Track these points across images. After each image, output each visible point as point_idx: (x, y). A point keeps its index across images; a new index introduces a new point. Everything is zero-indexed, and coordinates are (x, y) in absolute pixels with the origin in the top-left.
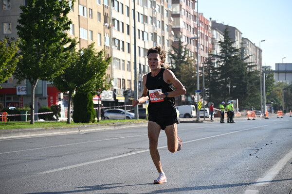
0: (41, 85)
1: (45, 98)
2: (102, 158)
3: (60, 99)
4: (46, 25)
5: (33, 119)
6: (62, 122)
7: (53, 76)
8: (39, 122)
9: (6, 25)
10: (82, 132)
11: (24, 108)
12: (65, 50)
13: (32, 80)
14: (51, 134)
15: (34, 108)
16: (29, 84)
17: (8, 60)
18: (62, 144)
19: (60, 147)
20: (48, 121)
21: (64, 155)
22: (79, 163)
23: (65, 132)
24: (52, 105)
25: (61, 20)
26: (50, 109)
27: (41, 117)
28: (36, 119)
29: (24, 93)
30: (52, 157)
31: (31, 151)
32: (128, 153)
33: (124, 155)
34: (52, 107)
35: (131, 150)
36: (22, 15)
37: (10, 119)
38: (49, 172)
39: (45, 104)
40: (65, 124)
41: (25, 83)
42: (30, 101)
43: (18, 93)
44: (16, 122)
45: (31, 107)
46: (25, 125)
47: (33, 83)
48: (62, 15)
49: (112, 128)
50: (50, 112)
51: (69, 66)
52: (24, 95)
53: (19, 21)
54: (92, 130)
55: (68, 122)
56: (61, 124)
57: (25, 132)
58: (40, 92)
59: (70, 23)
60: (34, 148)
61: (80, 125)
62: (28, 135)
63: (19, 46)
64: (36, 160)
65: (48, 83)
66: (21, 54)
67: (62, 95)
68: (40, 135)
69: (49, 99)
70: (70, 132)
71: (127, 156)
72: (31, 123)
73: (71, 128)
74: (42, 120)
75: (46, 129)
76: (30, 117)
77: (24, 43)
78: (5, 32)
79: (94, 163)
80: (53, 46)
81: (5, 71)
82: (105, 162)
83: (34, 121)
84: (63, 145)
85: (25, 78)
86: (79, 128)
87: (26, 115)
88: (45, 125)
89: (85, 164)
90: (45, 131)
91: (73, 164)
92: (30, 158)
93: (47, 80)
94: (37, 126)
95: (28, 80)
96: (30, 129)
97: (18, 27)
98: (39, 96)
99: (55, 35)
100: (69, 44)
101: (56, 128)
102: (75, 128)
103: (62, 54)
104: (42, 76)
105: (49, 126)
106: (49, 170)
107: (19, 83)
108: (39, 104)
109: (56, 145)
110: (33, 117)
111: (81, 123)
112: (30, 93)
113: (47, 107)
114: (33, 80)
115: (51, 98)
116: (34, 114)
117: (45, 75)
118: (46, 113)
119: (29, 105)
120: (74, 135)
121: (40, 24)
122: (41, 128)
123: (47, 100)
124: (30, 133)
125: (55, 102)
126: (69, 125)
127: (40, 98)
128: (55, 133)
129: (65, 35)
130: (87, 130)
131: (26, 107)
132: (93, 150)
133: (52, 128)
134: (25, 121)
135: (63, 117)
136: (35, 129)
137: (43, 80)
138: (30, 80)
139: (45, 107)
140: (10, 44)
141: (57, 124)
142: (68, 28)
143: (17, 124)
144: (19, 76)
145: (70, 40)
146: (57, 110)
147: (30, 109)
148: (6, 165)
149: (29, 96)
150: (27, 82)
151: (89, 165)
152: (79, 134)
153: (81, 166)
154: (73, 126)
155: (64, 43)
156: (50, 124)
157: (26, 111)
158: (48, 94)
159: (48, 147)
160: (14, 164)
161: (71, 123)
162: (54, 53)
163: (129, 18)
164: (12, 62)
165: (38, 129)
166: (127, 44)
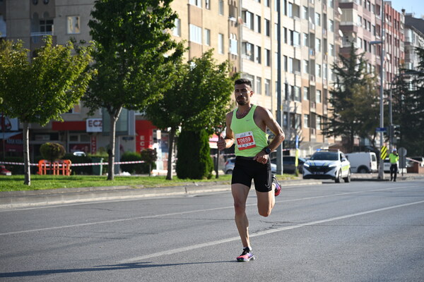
0: (126, 117)
1: (132, 138)
2: (223, 238)
3: (155, 140)
4: (136, 20)
5: (113, 171)
6: (158, 177)
7: (146, 103)
8: (121, 177)
9: (71, 20)
10: (190, 194)
11: (98, 154)
12: (167, 60)
13: (112, 108)
14: (140, 196)
15: (113, 153)
16: (107, 114)
17: (74, 77)
19: (155, 218)
20: (137, 176)
21: (163, 231)
22: (186, 244)
23: (163, 194)
24: (143, 149)
25: (159, 12)
26: (140, 155)
27: (124, 168)
28: (116, 172)
29: (98, 129)
30: (142, 234)
31: (109, 224)
32: (266, 229)
33: (260, 234)
34: (142, 153)
35: (270, 225)
36: (98, 5)
37: (76, 170)
39: (131, 148)
40: (165, 180)
41: (101, 114)
42: (108, 143)
43: (89, 129)
44: (85, 177)
45: (110, 152)
46: (99, 182)
47: (113, 114)
48: (161, 5)
50: (140, 162)
51: (171, 86)
52: (98, 133)
53: (94, 14)
54: (206, 191)
55: (168, 177)
56: (156, 180)
57: (99, 192)
58: (123, 128)
59: (175, 16)
60: (114, 219)
61: (188, 182)
62: (104, 198)
63: (93, 54)
64: (117, 238)
65: (138, 113)
66: (95, 66)
67: (159, 134)
68: (122, 197)
70: (173, 194)
71: (265, 235)
72: (110, 178)
73: (173, 187)
74: (126, 174)
75: (133, 189)
76: (107, 169)
77: (99, 50)
78: (70, 31)
79: (211, 246)
80: (147, 54)
81: (69, 94)
82: (228, 244)
83: (113, 175)
84: (161, 216)
85: (100, 105)
86: (186, 188)
87: (101, 164)
88: (132, 181)
89: (196, 246)
90: (132, 192)
91: (177, 248)
92: (107, 235)
93: (136, 109)
94: (118, 183)
95: (106, 109)
96: (107, 189)
97: (91, 24)
98: (123, 135)
99: (151, 38)
100: (172, 51)
101: (149, 188)
102: (179, 188)
103: (161, 68)
104: (129, 102)
105: (138, 184)
106: (137, 255)
107: (91, 113)
108: (121, 148)
109: (149, 215)
110: (113, 168)
111: (189, 180)
112: (107, 130)
113: (135, 152)
114: (114, 110)
115: (142, 138)
116: (114, 163)
117: (133, 101)
118: (133, 162)
119: (106, 149)
120: (177, 198)
121: (126, 18)
122: (124, 187)
123: (135, 141)
124: (106, 194)
125: (147, 145)
126: (169, 183)
127: (124, 139)
128: (148, 195)
129: (166, 37)
130: (199, 192)
131: (101, 153)
132: (208, 224)
133: (143, 186)
134: (99, 174)
135: (160, 169)
136: (115, 188)
137: (129, 108)
138: (109, 108)
139: (130, 153)
140: (78, 51)
141: (150, 181)
142: (171, 26)
143: (87, 179)
144: (91, 101)
145: (174, 45)
146: (150, 158)
147: (107, 155)
148: (68, 246)
149: (106, 134)
150: (103, 111)
151: (203, 248)
152: (185, 197)
153: (190, 251)
154: (176, 185)
155: (164, 49)
156: (137, 181)
157: (100, 158)
158: (137, 131)
159: (136, 218)
160: (81, 245)
161: (174, 180)
162: (148, 65)
163: (269, 9)
164: (80, 79)
165: (120, 188)
166: (266, 51)
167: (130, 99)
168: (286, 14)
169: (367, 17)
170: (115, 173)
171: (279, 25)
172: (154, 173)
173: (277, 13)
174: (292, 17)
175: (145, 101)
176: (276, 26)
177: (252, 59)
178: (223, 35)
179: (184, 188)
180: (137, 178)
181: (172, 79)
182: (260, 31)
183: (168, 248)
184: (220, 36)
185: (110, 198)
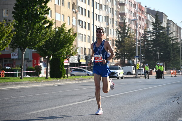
0: (28, 52)
1: (31, 61)
2: (70, 103)
3: (41, 62)
4: (32, 11)
6: (42, 77)
7: (37, 46)
8: (26, 78)
9: (4, 11)
10: (56, 85)
11: (16, 68)
12: (46, 28)
13: (22, 48)
14: (35, 86)
15: (23, 68)
16: (20, 51)
17: (6, 35)
18: (42, 93)
19: (41, 95)
20: (33, 77)
21: (44, 101)
22: (54, 106)
23: (44, 85)
24: (36, 66)
25: (43, 7)
26: (34, 68)
27: (27, 74)
29: (16, 57)
30: (35, 102)
31: (21, 98)
32: (88, 99)
33: (85, 101)
34: (35, 67)
35: (90, 97)
36: (16, 4)
37: (7, 75)
38: (34, 112)
39: (30, 65)
41: (17, 51)
42: (21, 63)
43: (12, 57)
44: (11, 78)
45: (21, 67)
46: (17, 80)
47: (23, 51)
48: (43, 4)
49: (77, 82)
50: (34, 71)
51: (47, 39)
52: (16, 59)
53: (14, 8)
54: (63, 83)
55: (46, 78)
56: (41, 79)
57: (17, 84)
58: (27, 57)
59: (49, 9)
60: (23, 95)
61: (55, 80)
62: (19, 87)
63: (14, 25)
64: (24, 104)
65: (33, 50)
66: (15, 31)
67: (42, 59)
68: (27, 86)
69: (34, 62)
70: (48, 84)
71: (88, 102)
72: (21, 78)
73: (48, 82)
74: (28, 76)
75: (32, 83)
76: (20, 74)
77: (17, 24)
78: (4, 16)
79: (65, 107)
80: (37, 25)
81: (4, 43)
82: (72, 106)
83: (23, 77)
85: (17, 47)
86: (54, 82)
87: (18, 72)
88: (31, 79)
89: (58, 107)
90: (31, 84)
91: (50, 107)
92: (20, 102)
93: (32, 49)
94: (25, 80)
95: (20, 49)
96: (20, 83)
97: (13, 13)
98: (27, 60)
99: (39, 18)
100: (48, 24)
101: (38, 82)
102: (51, 82)
103: (43, 31)
104: (29, 46)
105: (34, 81)
106: (33, 111)
107: (13, 51)
108: (26, 65)
109: (38, 94)
110: (23, 74)
111: (55, 79)
112: (20, 58)
113: (32, 67)
116: (23, 72)
118: (31, 71)
120: (51, 86)
121: (27, 9)
122: (27, 82)
123: (32, 62)
124: (20, 85)
125: (37, 64)
126: (47, 80)
127: (27, 61)
128: (37, 85)
129: (45, 18)
130: (60, 83)
131: (18, 67)
132: (63, 97)
133: (35, 82)
134: (17, 77)
135: (43, 74)
136: (23, 82)
137: (30, 48)
138: (21, 48)
139: (30, 67)
140: (8, 24)
141: (39, 79)
142: (48, 13)
143: (11, 79)
144: (13, 46)
145: (49, 21)
147: (20, 68)
148: (3, 108)
149: (20, 59)
150: (18, 50)
151: (61, 108)
152: (54, 86)
153: (56, 109)
154: (50, 81)
155: (45, 23)
156: (33, 79)
157: (17, 69)
158: (33, 58)
159: (33, 95)
160: (9, 107)
161: (49, 79)
162: (38, 30)
163: (89, 6)
164: (8, 36)
165: (26, 82)
166: (88, 24)
167: (30, 44)
168: (96, 8)
169: (131, 9)
170: (24, 76)
171: (93, 13)
172: (41, 76)
173: (92, 8)
174: (99, 9)
175: (36, 45)
176: (92, 13)
177: (82, 27)
178: (70, 17)
179: (53, 82)
180: (33, 78)
181: (48, 36)
182: (85, 15)
183: (46, 108)
184: (68, 18)
185: (22, 87)
